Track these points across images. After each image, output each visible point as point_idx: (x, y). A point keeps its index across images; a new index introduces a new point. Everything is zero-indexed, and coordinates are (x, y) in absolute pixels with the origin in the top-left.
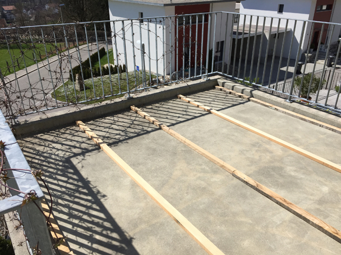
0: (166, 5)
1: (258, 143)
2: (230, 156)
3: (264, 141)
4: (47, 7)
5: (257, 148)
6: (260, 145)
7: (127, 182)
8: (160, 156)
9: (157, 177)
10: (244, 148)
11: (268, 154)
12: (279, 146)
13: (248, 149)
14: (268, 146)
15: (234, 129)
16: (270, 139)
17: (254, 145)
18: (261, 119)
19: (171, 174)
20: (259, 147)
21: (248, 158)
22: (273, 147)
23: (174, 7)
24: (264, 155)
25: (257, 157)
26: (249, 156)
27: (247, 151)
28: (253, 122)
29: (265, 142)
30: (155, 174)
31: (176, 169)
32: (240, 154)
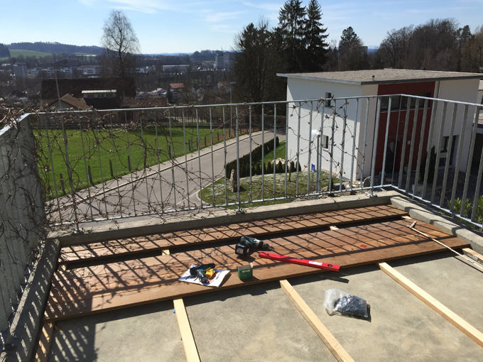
0: (363, 83)
1: (419, 319)
2: (356, 334)
3: (433, 318)
4: (220, 85)
5: (413, 330)
6: (423, 324)
7: (169, 346)
8: (241, 311)
9: (219, 347)
10: (389, 325)
11: (430, 345)
12: (459, 332)
13: (395, 328)
14: (435, 329)
15: (386, 285)
16: (444, 315)
17: (409, 322)
18: (445, 274)
19: (243, 347)
20: (417, 328)
21: (387, 346)
22: (445, 334)
23: (377, 85)
24: (422, 344)
25: (405, 346)
26: (392, 342)
27: (392, 331)
28: (427, 279)
29: (432, 320)
30: (218, 343)
31: (254, 341)
32: (376, 334)
